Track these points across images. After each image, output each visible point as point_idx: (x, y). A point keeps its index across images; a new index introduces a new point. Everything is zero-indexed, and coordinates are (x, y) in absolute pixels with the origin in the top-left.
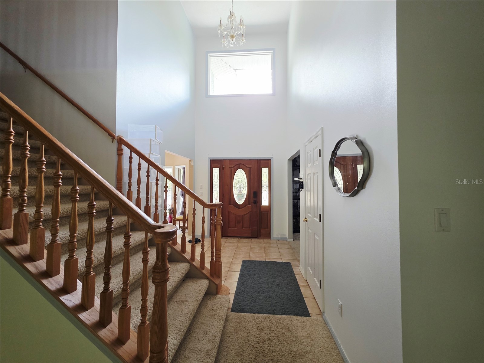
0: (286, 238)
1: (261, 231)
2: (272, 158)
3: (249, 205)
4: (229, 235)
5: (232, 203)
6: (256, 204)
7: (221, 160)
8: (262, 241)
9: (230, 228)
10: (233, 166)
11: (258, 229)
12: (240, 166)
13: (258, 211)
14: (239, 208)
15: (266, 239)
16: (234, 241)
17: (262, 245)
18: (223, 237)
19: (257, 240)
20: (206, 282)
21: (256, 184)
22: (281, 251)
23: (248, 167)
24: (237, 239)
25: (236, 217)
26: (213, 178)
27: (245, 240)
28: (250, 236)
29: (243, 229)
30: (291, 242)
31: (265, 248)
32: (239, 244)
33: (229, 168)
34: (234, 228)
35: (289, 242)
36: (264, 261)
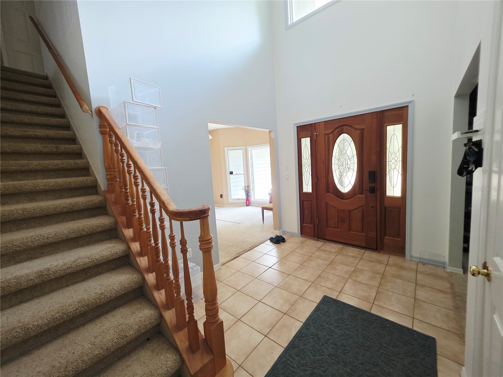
0: (444, 263)
1: (385, 241)
2: (410, 102)
3: (362, 194)
4: (328, 238)
5: (331, 190)
6: (374, 193)
7: (312, 124)
8: (384, 258)
9: (330, 227)
10: (331, 132)
11: (379, 236)
12: (343, 129)
13: (378, 205)
14: (344, 199)
15: (394, 255)
16: (333, 250)
17: (380, 268)
18: (319, 240)
19: (374, 255)
20: (170, 364)
21: (374, 158)
22: (422, 294)
23: (358, 129)
24: (340, 246)
25: (338, 212)
26: (302, 154)
27: (352, 251)
28: (364, 245)
29: (350, 232)
30: (456, 274)
31: (383, 276)
32: (338, 257)
33: (325, 134)
34: (335, 228)
35: (451, 274)
36: (365, 312)
